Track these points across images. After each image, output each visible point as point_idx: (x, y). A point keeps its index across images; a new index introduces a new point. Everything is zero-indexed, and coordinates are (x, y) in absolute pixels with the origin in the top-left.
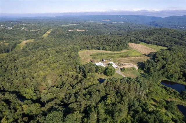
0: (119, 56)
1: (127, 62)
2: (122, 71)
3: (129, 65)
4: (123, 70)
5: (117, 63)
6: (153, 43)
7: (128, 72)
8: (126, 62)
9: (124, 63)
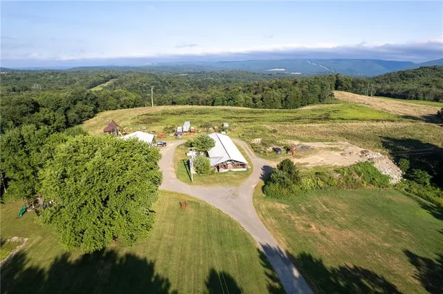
0: (281, 119)
1: (322, 137)
2: (273, 187)
3: (338, 154)
4: (283, 184)
5: (257, 141)
6: (424, 95)
7: (320, 202)
8: (313, 140)
9: (302, 140)
